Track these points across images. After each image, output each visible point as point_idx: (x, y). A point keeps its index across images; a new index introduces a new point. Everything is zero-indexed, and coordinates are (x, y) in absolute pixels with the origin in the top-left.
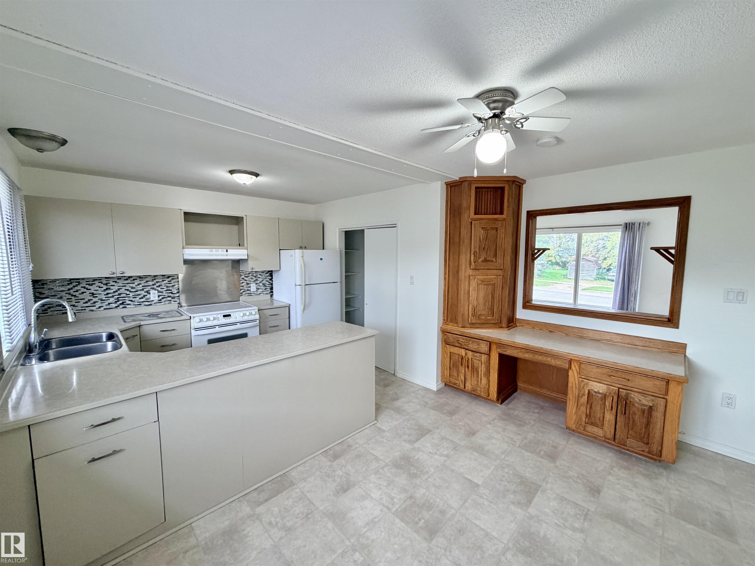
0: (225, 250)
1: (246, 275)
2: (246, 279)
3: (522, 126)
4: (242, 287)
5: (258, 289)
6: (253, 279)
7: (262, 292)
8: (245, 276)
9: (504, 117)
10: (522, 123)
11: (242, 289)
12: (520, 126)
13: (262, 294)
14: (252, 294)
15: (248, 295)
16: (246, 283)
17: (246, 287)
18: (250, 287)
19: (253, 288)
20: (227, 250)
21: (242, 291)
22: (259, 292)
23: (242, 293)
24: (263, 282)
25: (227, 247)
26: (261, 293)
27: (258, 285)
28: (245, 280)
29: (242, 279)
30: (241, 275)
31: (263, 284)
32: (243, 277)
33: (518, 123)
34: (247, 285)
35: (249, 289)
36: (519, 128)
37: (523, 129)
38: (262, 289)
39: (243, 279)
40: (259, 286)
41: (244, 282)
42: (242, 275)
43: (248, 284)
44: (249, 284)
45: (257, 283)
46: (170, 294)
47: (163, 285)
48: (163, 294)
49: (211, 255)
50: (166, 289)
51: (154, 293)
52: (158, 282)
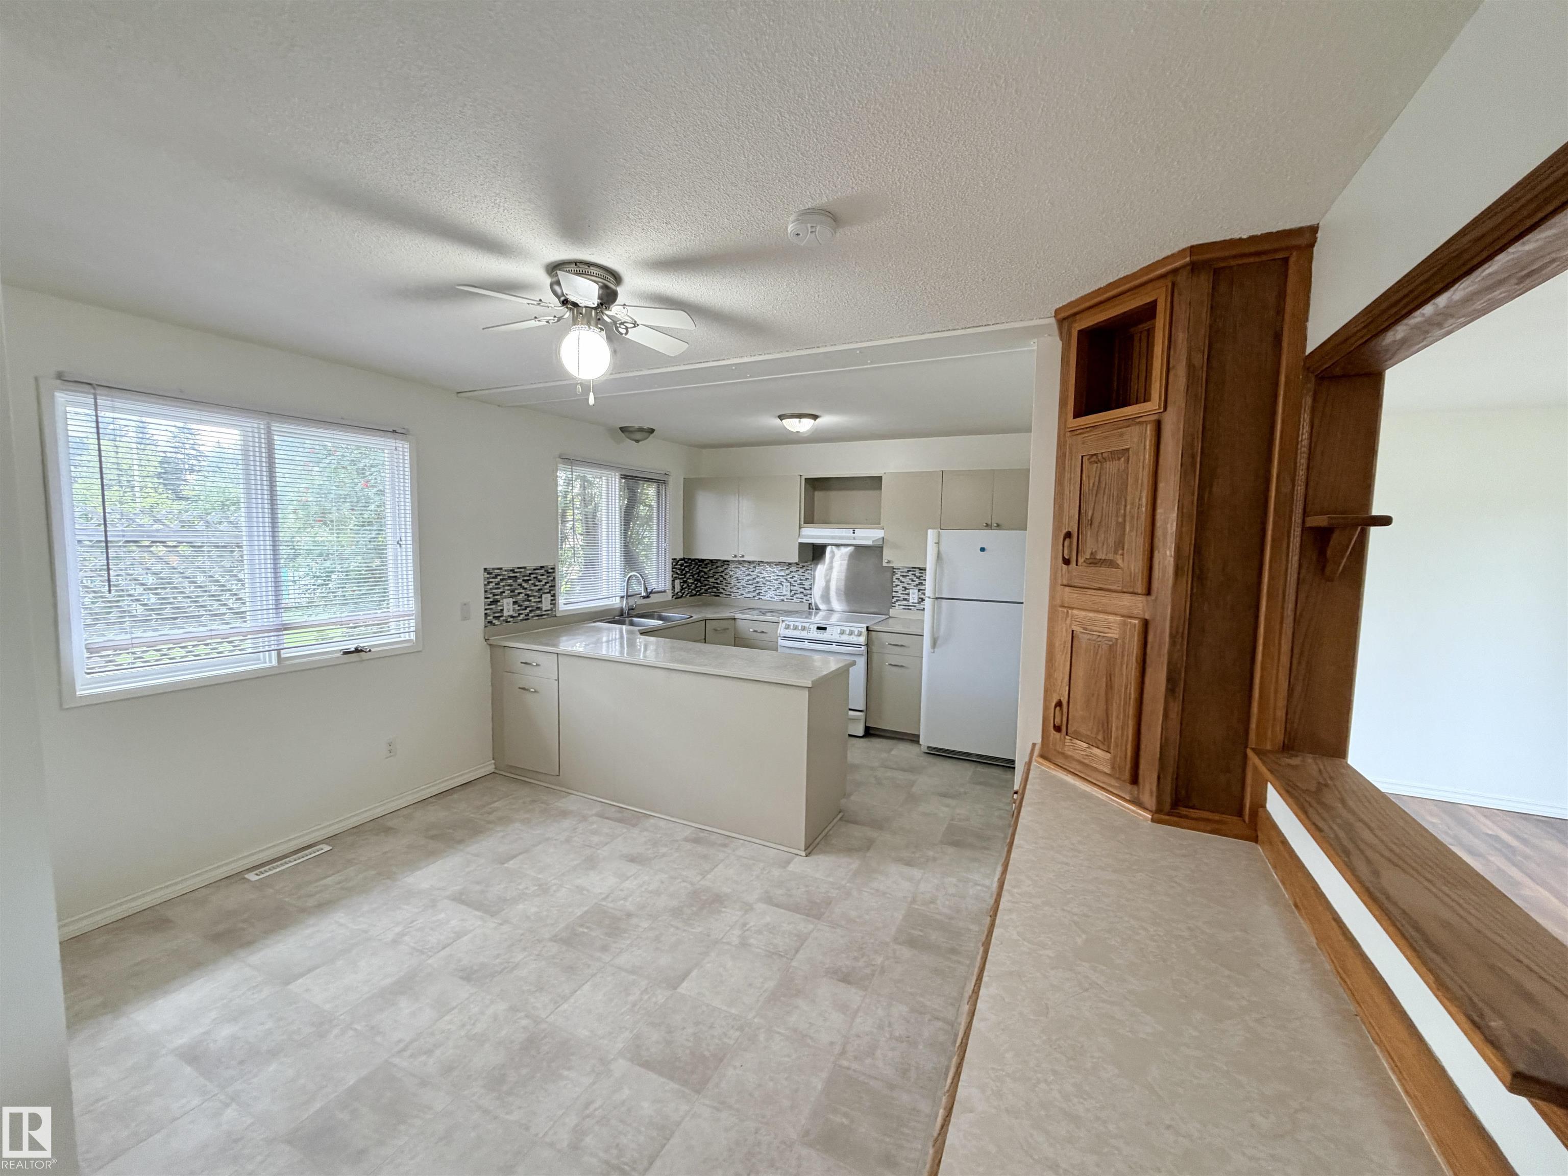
0: (851, 531)
3: (626, 333)
4: (895, 593)
8: (900, 575)
9: (607, 312)
10: (627, 329)
11: (895, 597)
12: (624, 331)
14: (910, 608)
15: (904, 607)
16: (903, 587)
17: (901, 594)
18: (908, 594)
19: (914, 596)
20: (853, 531)
21: (895, 599)
23: (894, 603)
25: (854, 526)
28: (901, 582)
29: (896, 578)
30: (894, 571)
32: (897, 575)
33: (622, 326)
34: (903, 590)
35: (906, 597)
36: (621, 334)
37: (627, 336)
39: (898, 578)
42: (896, 573)
43: (906, 589)
44: (908, 589)
46: (802, 590)
47: (797, 576)
48: (795, 588)
49: (833, 538)
50: (799, 582)
51: (786, 586)
52: (791, 572)
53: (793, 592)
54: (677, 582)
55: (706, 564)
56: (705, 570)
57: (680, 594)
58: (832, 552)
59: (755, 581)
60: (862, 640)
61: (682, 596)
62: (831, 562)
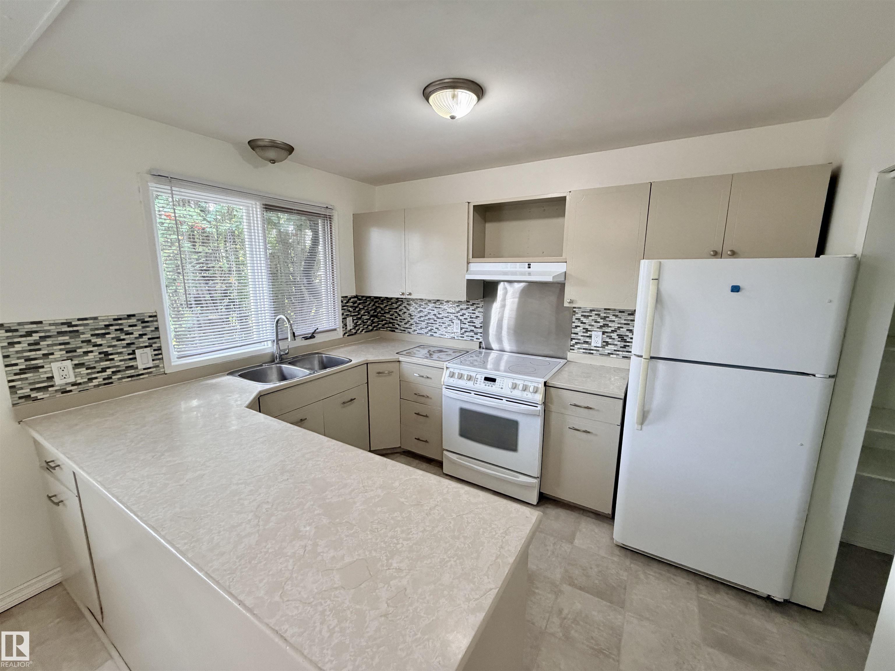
0: (526, 265)
1: (584, 314)
2: (584, 320)
4: (574, 335)
5: (607, 344)
6: (599, 322)
7: (615, 350)
8: (582, 316)
11: (574, 339)
13: (615, 356)
14: (592, 352)
15: (584, 351)
16: (584, 329)
17: (582, 336)
18: (590, 337)
19: (597, 338)
20: (529, 265)
21: (574, 342)
22: (608, 350)
23: (573, 346)
24: (619, 332)
25: (529, 260)
26: (612, 354)
27: (607, 336)
28: (582, 323)
29: (576, 319)
30: (575, 311)
31: (620, 336)
32: (578, 316)
34: (584, 332)
35: (588, 340)
38: (616, 345)
39: (579, 319)
40: (610, 337)
41: (579, 326)
42: (577, 313)
43: (587, 330)
44: (590, 331)
45: (607, 332)
46: (473, 328)
47: (467, 314)
48: (466, 326)
49: (505, 273)
50: (469, 320)
51: (457, 324)
52: (462, 309)
53: (463, 330)
54: (349, 320)
55: (383, 301)
56: (382, 306)
57: (354, 331)
58: (505, 289)
59: (427, 318)
60: (539, 397)
61: (356, 333)
62: (504, 299)
